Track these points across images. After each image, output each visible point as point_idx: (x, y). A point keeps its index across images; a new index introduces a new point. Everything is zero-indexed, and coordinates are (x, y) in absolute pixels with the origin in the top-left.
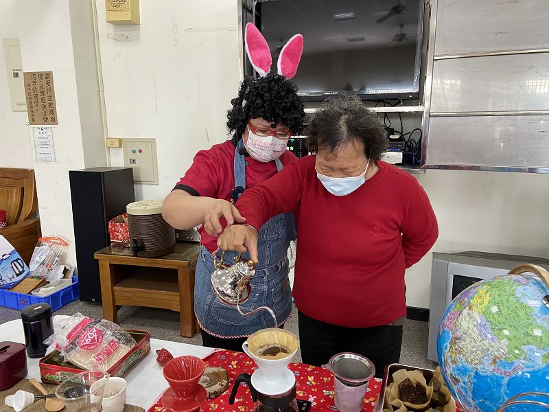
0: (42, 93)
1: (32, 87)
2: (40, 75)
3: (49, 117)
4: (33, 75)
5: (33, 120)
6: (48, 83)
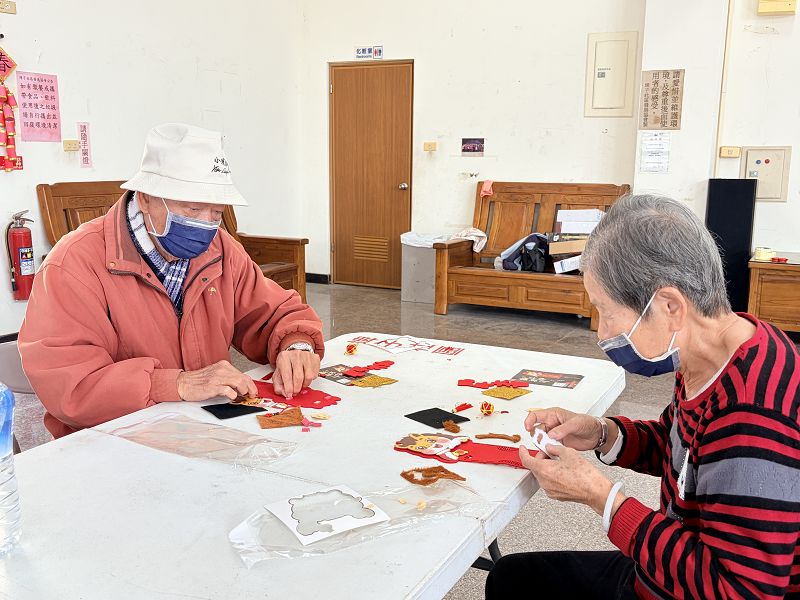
0: (665, 94)
1: (652, 86)
2: (666, 74)
3: (669, 120)
4: (656, 74)
5: (645, 125)
6: (676, 83)
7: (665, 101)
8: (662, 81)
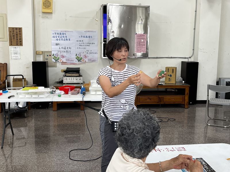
3: (19, 43)
5: (11, 44)
6: (20, 31)
7: (17, 37)
8: (15, 31)
